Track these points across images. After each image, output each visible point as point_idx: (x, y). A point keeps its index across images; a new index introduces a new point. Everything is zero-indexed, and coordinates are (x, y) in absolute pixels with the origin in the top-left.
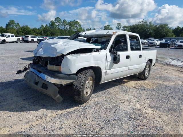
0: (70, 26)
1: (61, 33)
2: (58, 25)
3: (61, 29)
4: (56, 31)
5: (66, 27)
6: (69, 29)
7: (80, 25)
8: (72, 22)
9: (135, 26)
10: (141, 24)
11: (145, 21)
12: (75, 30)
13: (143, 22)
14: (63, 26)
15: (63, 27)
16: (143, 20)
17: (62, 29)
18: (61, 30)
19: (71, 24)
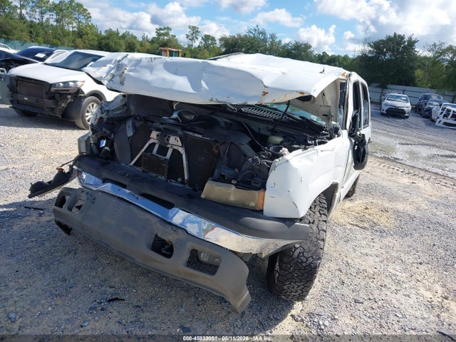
0: (57, 14)
1: (31, 32)
2: (19, 6)
3: (32, 22)
4: (14, 24)
5: (46, 16)
6: (55, 24)
7: (88, 17)
8: (65, 5)
9: (237, 39)
10: (251, 35)
11: (261, 30)
12: (73, 28)
13: (256, 30)
14: (38, 13)
15: (37, 16)
16: (257, 26)
17: (34, 20)
18: (32, 25)
19: (61, 10)
